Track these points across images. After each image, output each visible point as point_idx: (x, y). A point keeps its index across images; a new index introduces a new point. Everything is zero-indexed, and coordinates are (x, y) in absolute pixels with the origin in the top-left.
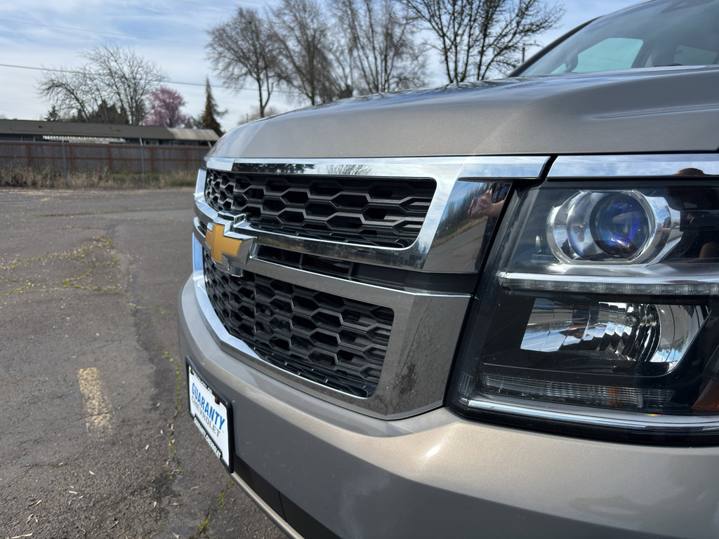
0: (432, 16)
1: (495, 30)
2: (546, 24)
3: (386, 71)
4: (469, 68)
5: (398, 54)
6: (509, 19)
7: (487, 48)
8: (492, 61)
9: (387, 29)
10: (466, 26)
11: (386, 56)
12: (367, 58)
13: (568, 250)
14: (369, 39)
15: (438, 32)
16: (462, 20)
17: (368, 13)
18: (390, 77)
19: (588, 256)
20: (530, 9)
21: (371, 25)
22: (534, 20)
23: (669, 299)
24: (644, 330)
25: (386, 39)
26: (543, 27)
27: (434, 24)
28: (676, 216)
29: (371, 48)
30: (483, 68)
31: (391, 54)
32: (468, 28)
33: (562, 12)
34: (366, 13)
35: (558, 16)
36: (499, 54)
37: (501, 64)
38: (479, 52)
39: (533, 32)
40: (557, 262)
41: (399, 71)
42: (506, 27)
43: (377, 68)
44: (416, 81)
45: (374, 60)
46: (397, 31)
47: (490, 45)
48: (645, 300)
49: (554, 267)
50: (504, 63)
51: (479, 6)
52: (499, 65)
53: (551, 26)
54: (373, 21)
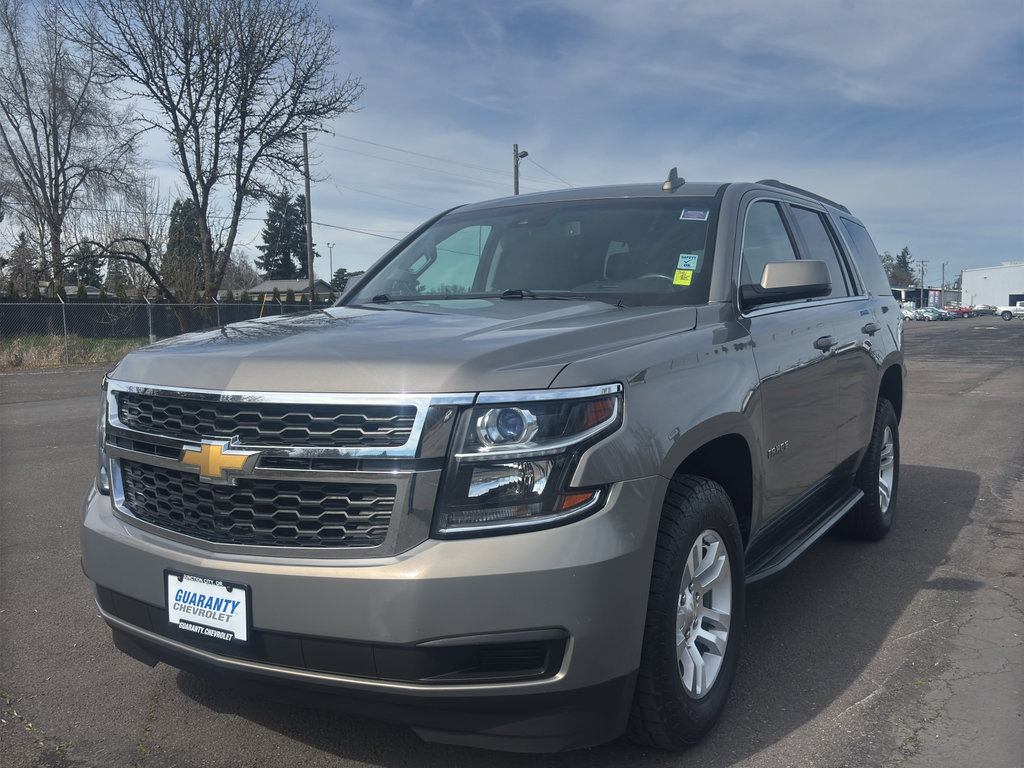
0: (149, 76)
1: (260, 106)
2: (338, 104)
3: (57, 154)
4: (221, 163)
5: (79, 125)
6: (279, 92)
7: (249, 134)
8: (259, 154)
9: (54, 81)
10: (211, 96)
11: (55, 128)
12: (17, 129)
13: (489, 439)
14: (17, 94)
15: (162, 102)
16: (204, 87)
17: (12, 48)
18: (67, 165)
19: (498, 442)
20: (311, 79)
21: (21, 70)
22: (319, 96)
23: (536, 458)
24: (528, 478)
25: (53, 97)
26: (334, 109)
27: (154, 87)
28: (535, 418)
29: (23, 110)
30: (246, 165)
31: (66, 124)
32: (214, 100)
33: (359, 89)
34: (8, 46)
35: (355, 93)
36: (268, 144)
37: (275, 160)
38: (236, 140)
39: (319, 114)
40: (483, 446)
41: (84, 156)
42: (276, 104)
43: (38, 148)
44: (117, 173)
45: (30, 132)
46: (75, 87)
47: (253, 130)
48: (527, 461)
49: (481, 449)
50: (279, 158)
51: (229, 68)
52: (271, 161)
53: (346, 108)
54: (23, 63)
